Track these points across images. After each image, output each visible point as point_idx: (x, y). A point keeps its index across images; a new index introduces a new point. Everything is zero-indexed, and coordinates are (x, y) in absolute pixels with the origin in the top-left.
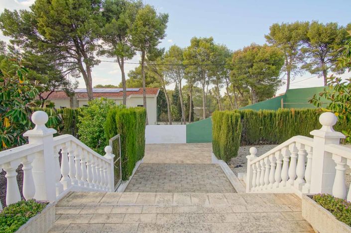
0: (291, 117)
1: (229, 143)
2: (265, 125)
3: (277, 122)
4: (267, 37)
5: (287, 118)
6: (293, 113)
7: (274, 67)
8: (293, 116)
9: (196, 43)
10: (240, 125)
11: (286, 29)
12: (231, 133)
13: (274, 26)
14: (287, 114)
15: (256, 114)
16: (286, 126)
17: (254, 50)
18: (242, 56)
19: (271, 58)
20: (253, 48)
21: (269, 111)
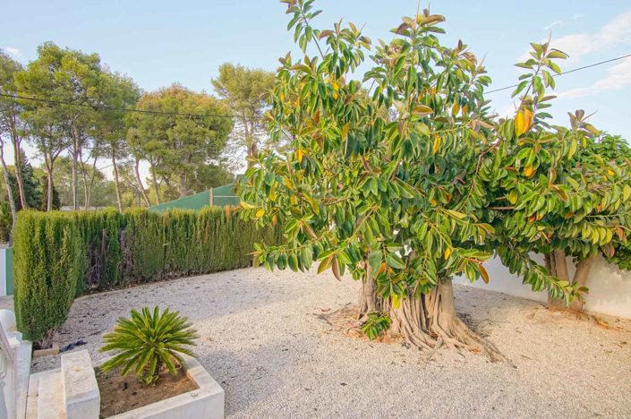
0: (225, 222)
1: (38, 291)
2: (175, 238)
3: (199, 233)
4: (215, 83)
5: (218, 222)
6: (228, 214)
7: (212, 133)
8: (228, 220)
9: (54, 57)
10: (69, 244)
11: (243, 76)
12: (40, 267)
13: (225, 66)
14: (217, 216)
15: (155, 217)
16: (215, 237)
17: (178, 96)
18: (154, 102)
19: (207, 115)
20: (176, 92)
21: (183, 211)
